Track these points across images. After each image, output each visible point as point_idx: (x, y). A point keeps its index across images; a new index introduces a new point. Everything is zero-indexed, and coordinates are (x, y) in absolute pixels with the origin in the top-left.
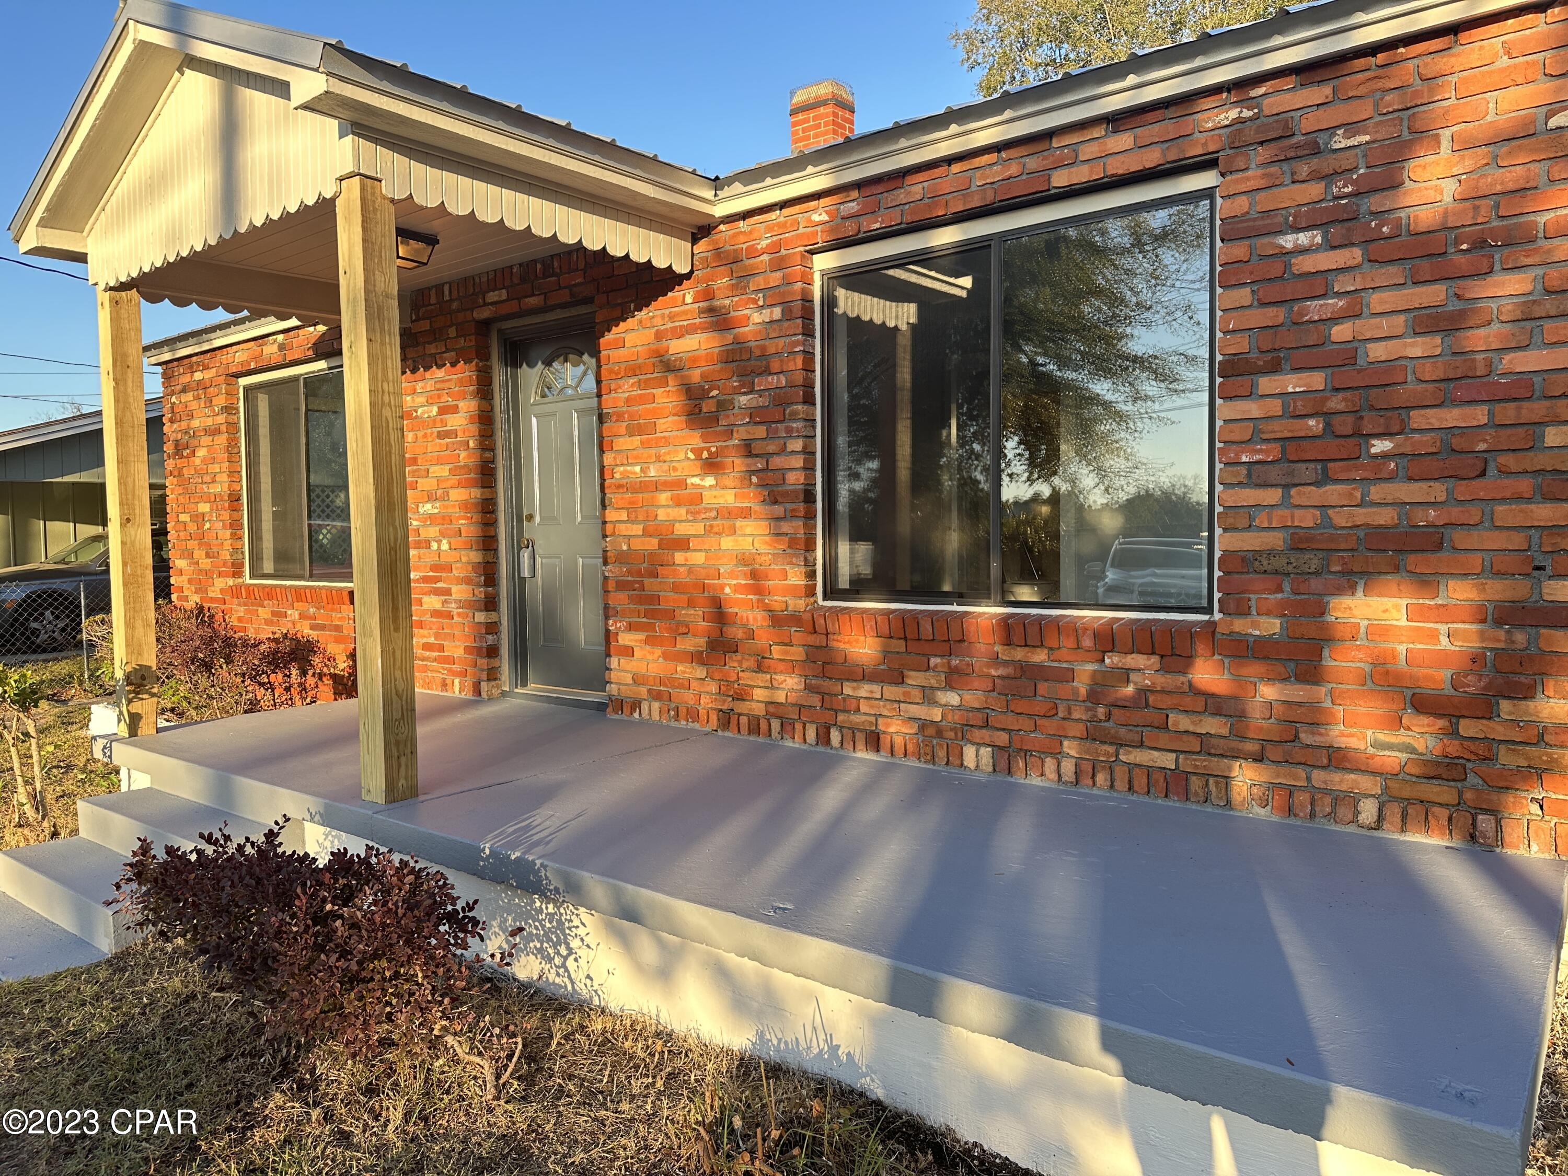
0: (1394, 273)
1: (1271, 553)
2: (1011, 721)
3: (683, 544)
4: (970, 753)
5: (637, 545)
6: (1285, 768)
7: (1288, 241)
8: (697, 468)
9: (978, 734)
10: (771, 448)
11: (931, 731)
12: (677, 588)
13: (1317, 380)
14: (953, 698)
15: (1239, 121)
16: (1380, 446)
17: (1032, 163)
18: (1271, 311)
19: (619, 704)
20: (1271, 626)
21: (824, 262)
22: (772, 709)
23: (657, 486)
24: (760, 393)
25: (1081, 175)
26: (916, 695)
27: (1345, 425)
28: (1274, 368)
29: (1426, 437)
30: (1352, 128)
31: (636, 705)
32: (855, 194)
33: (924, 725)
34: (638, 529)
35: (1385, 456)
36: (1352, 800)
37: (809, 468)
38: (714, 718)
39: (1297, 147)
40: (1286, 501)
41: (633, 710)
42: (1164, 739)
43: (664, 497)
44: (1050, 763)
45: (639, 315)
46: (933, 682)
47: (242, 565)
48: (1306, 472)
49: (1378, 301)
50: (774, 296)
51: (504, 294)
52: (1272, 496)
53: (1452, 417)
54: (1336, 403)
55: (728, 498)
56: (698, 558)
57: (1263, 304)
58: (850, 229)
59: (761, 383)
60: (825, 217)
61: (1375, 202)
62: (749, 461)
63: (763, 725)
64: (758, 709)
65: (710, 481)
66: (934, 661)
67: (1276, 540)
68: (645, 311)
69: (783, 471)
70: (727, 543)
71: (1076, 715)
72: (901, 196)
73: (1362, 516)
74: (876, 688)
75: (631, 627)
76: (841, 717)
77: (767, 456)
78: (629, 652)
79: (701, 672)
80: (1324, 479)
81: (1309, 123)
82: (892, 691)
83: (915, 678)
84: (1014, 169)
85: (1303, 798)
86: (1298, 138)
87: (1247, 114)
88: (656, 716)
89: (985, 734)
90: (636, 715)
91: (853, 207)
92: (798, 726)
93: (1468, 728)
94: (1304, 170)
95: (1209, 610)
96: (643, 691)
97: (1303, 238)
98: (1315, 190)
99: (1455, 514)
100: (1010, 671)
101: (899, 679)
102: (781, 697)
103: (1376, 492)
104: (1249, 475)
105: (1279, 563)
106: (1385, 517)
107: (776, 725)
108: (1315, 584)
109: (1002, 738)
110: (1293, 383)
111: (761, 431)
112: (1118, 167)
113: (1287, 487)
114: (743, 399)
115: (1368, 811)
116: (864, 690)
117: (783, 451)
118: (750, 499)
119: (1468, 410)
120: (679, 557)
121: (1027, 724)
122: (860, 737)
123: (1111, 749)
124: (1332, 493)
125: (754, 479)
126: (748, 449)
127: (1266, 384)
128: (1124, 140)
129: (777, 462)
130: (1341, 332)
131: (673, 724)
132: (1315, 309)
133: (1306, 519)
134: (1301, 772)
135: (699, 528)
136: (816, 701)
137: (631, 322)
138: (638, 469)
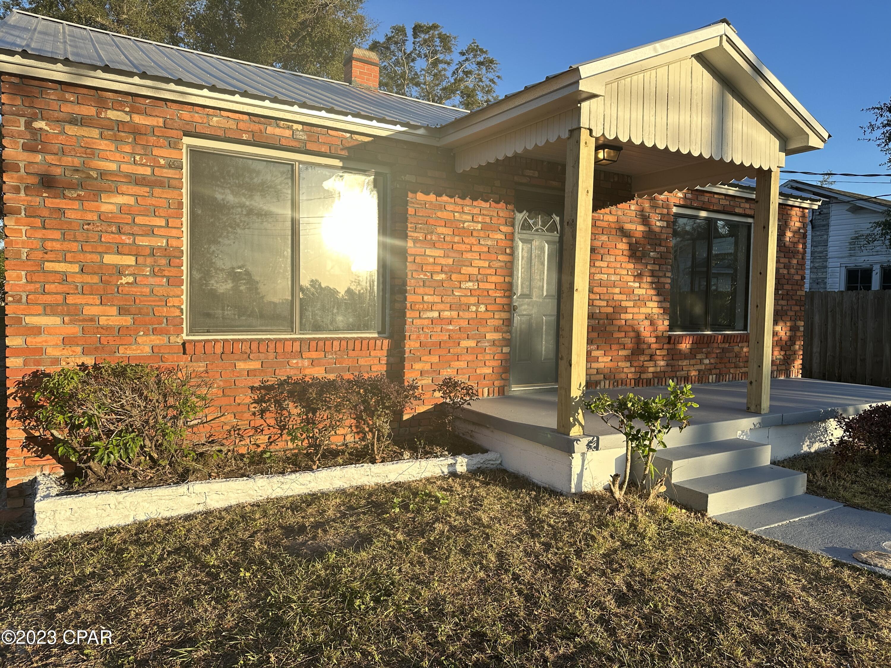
4: (710, 377)
5: (603, 310)
8: (632, 279)
11: (701, 373)
12: (619, 329)
14: (707, 361)
22: (655, 375)
23: (615, 285)
24: (658, 253)
26: (699, 361)
31: (598, 383)
33: (699, 371)
34: (604, 303)
35: (781, 294)
38: (633, 382)
41: (596, 386)
43: (617, 290)
46: (703, 357)
50: (664, 217)
55: (642, 292)
56: (630, 316)
59: (658, 249)
60: (681, 196)
62: (651, 278)
65: (637, 285)
66: (703, 350)
69: (664, 283)
70: (643, 310)
75: (599, 348)
77: (658, 277)
78: (596, 359)
79: (628, 364)
82: (693, 362)
83: (699, 356)
89: (714, 371)
90: (598, 388)
95: (747, 330)
96: (602, 377)
101: (695, 357)
102: (658, 369)
107: (656, 380)
109: (719, 371)
111: (657, 268)
114: (652, 254)
116: (685, 363)
117: (665, 276)
118: (652, 294)
121: (723, 366)
125: (654, 286)
129: (662, 280)
135: (631, 304)
136: (670, 369)
137: (607, 210)
138: (606, 276)
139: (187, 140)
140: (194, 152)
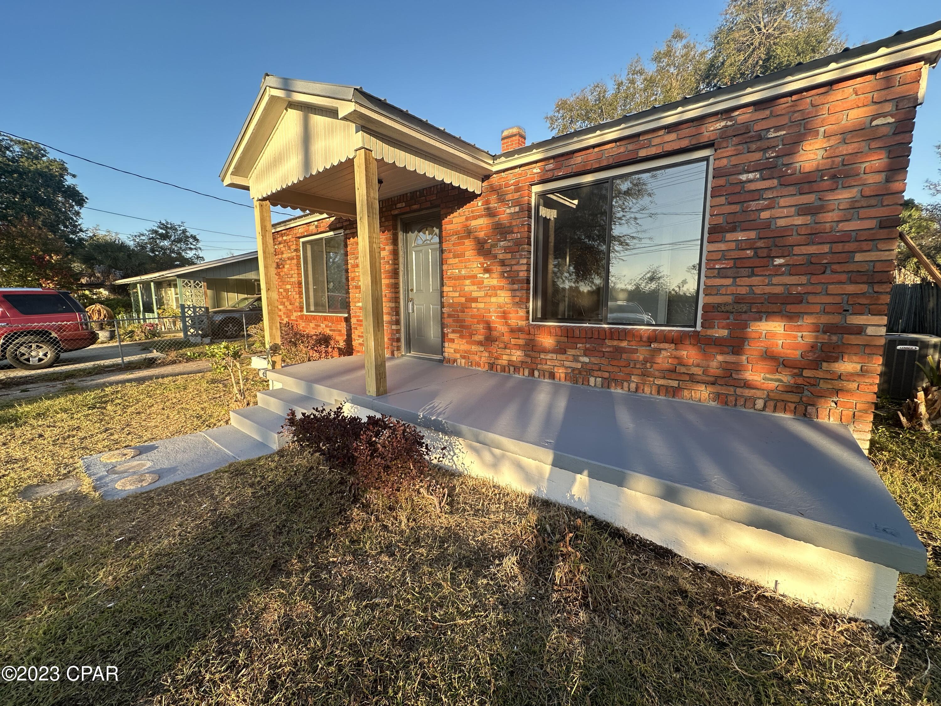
0: (792, 190)
1: (725, 304)
2: (610, 368)
3: (475, 300)
4: (592, 380)
5: (456, 300)
6: (724, 387)
7: (744, 177)
8: (481, 271)
9: (596, 373)
10: (513, 263)
11: (577, 372)
12: (472, 317)
13: (752, 235)
14: (586, 360)
15: (726, 127)
16: (778, 261)
17: (630, 147)
18: (733, 207)
19: (449, 361)
20: (724, 333)
21: (536, 189)
22: (510, 363)
23: (465, 278)
24: (509, 241)
25: (652, 151)
26: (571, 358)
27: (764, 253)
28: (733, 230)
29: (800, 258)
30: (777, 128)
31: (455, 361)
32: (552, 161)
33: (573, 370)
34: (457, 294)
35: (780, 265)
36: (754, 400)
37: (528, 271)
38: (487, 366)
39: (752, 137)
40: (734, 284)
42: (674, 376)
43: (468, 282)
44: (626, 384)
45: (458, 211)
46: (578, 354)
47: (303, 308)
48: (744, 272)
49: (783, 202)
50: (517, 203)
51: (404, 204)
52: (729, 281)
53: (812, 249)
54: (760, 244)
55: (494, 282)
56: (481, 305)
57: (730, 204)
58: (549, 175)
59: (509, 237)
60: (539, 171)
61: (786, 160)
62: (503, 267)
63: (507, 369)
64: (505, 363)
65: (487, 275)
66: (579, 345)
67: (729, 299)
68: (461, 209)
69: (518, 271)
70: (493, 299)
71: (638, 366)
72: (572, 162)
73: (768, 289)
74: (554, 356)
75: (453, 332)
76: (539, 366)
77: (511, 265)
78: (452, 341)
79: (482, 349)
80: (753, 274)
81: (758, 127)
82: (560, 357)
83: (571, 352)
84: (622, 149)
85: (732, 399)
86: (752, 133)
87: (729, 123)
88: (463, 365)
89: (599, 373)
90: (455, 364)
91: (551, 166)
92: (521, 370)
93: (806, 373)
94: (754, 146)
95: (695, 326)
96: (458, 355)
97: (751, 176)
98: (758, 156)
99: (810, 289)
100: (611, 349)
101: (564, 352)
102: (514, 358)
103: (775, 280)
104: (719, 273)
105: (729, 308)
106: (778, 290)
107: (512, 369)
108: (744, 316)
109: (606, 375)
110: (741, 236)
111: (509, 256)
112: (669, 148)
113: (734, 278)
114: (502, 243)
115: (760, 404)
116: (549, 356)
117: (518, 264)
118: (503, 283)
119: (820, 246)
120: (473, 305)
121: (616, 369)
122: (547, 375)
123: (651, 379)
124: (755, 280)
125: (506, 275)
126: (503, 263)
127: (729, 236)
128: (673, 136)
129: (515, 268)
130: (765, 215)
131: (470, 368)
132: (753, 205)
133: (743, 291)
134: (732, 389)
135: (482, 294)
136: (529, 360)
137: (455, 214)
138: (457, 271)
139: (302, 240)
140: (303, 243)
